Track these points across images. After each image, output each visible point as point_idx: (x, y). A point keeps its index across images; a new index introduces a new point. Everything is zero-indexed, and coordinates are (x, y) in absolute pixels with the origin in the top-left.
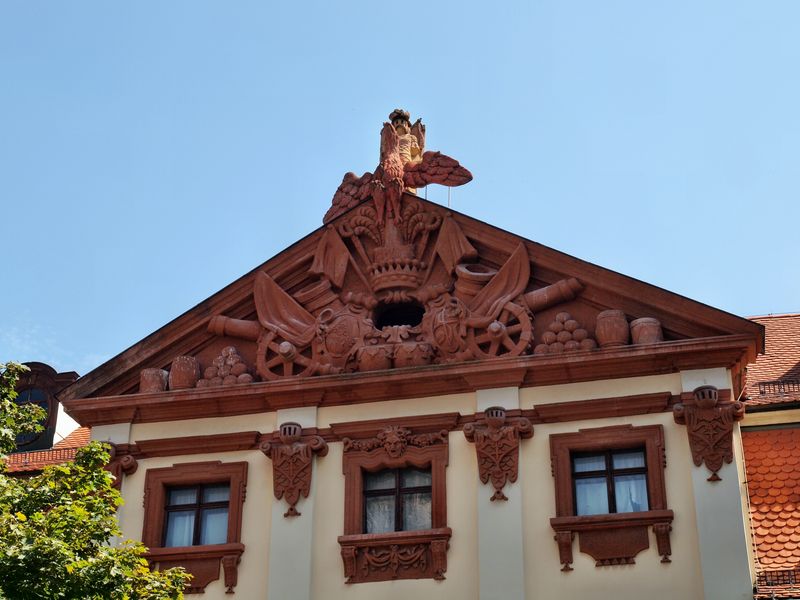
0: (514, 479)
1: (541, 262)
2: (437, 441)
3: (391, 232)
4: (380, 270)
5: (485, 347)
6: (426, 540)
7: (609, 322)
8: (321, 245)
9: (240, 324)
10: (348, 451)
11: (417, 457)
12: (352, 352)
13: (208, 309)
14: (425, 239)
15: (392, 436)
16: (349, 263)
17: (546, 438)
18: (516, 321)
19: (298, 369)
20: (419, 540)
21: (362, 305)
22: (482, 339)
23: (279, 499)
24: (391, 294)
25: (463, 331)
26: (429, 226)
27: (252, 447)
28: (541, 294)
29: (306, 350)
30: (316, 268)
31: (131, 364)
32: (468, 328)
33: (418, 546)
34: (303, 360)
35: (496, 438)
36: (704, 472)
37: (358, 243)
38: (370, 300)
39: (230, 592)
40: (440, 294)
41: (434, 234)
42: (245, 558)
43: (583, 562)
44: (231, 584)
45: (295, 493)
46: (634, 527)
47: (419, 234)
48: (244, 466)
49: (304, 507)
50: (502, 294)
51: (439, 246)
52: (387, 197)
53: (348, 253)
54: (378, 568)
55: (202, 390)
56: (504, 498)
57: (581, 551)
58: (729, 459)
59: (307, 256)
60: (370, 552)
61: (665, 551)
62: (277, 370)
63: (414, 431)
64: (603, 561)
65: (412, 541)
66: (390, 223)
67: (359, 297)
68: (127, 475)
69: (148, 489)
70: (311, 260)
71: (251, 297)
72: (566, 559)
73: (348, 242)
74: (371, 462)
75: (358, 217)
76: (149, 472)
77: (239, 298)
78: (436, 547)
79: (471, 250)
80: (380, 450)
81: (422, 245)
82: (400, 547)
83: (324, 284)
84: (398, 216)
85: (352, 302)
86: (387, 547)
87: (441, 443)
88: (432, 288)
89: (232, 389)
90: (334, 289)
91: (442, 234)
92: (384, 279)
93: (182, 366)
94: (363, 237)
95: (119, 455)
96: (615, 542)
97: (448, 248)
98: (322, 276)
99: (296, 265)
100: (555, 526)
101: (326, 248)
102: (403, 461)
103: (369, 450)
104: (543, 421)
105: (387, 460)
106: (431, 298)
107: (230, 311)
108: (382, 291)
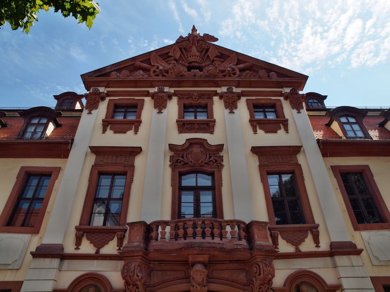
0: (236, 108)
1: (240, 58)
2: (210, 98)
3: (194, 49)
4: (190, 57)
5: (225, 76)
6: (207, 122)
7: (262, 73)
9: (145, 65)
10: (180, 99)
11: (203, 102)
12: (181, 74)
13: (136, 59)
14: (204, 51)
15: (195, 94)
16: (181, 55)
17: (245, 99)
18: (234, 70)
19: (163, 76)
20: (205, 122)
21: (184, 65)
22: (224, 74)
23: (155, 108)
24: (193, 64)
25: (218, 71)
26: (206, 48)
27: (146, 96)
28: (241, 66)
29: (167, 72)
30: (170, 54)
31: (107, 71)
32: (219, 71)
33: (204, 124)
34: (165, 74)
35: (230, 96)
36: (295, 111)
37: (183, 50)
38: (186, 64)
39: (136, 134)
40: (209, 65)
41: (207, 50)
42: (142, 124)
43: (260, 132)
44: (136, 132)
45: (161, 107)
47: (202, 51)
48: (143, 100)
49: (164, 111)
50: (230, 64)
51: (209, 53)
52: (194, 40)
53: (180, 52)
54: (190, 130)
55: (131, 78)
56: (234, 113)
57: (260, 129)
58: (303, 108)
59: (168, 51)
60: (187, 125)
61: (287, 130)
62: (157, 75)
63: (203, 95)
64: (267, 132)
65: (203, 122)
66: (194, 47)
67: (183, 63)
68: (102, 100)
70: (169, 52)
71: (149, 59)
72: (255, 132)
73: (181, 49)
74: (187, 102)
75: (184, 43)
76: (110, 100)
77: (146, 57)
78: (211, 124)
79: (219, 54)
80: (191, 99)
81: (203, 54)
82: (198, 124)
83: (172, 58)
84: (196, 45)
85: (181, 64)
86: (194, 124)
88: (206, 63)
89: (141, 78)
90: (176, 60)
91: (210, 50)
92: (191, 59)
93: (125, 72)
94: (185, 49)
95: (100, 93)
96: (270, 127)
97: (212, 54)
98: (172, 56)
99: (164, 53)
100: (250, 121)
101: (174, 50)
102: (198, 102)
103: (187, 99)
104: (244, 96)
105: (193, 102)
106: (206, 66)
107: (142, 62)
108: (191, 63)
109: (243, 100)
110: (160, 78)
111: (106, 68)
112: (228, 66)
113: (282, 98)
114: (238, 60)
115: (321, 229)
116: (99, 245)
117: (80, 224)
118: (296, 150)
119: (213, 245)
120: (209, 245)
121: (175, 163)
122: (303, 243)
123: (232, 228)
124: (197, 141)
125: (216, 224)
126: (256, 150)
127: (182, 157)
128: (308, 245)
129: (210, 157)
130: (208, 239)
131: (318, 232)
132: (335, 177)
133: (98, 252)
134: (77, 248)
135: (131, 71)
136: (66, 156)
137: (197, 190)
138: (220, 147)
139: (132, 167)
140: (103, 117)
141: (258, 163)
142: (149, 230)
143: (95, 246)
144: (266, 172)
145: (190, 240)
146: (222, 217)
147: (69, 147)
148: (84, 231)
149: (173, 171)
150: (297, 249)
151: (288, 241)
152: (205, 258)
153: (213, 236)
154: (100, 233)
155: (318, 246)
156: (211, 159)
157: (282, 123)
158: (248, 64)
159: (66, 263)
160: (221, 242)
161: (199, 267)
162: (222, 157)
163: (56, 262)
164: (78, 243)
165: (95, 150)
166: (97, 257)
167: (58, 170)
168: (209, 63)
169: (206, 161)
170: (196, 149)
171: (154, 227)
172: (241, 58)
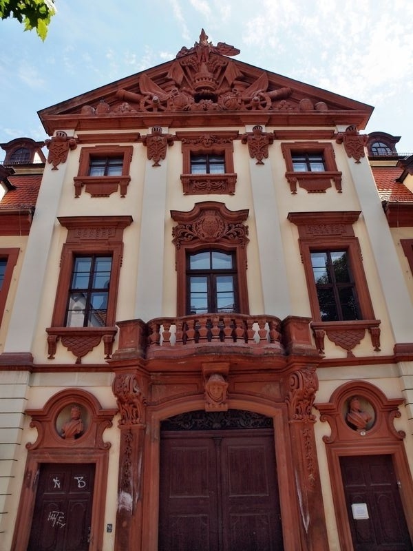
0: (266, 157)
2: (228, 142)
3: (204, 67)
4: (198, 80)
5: (250, 109)
6: (224, 178)
7: (306, 102)
8: (172, 67)
9: (132, 94)
10: (184, 144)
11: (218, 148)
12: (186, 107)
13: (117, 86)
14: (219, 71)
15: (207, 137)
16: (184, 77)
17: (280, 144)
18: (264, 99)
19: (159, 110)
20: (221, 178)
21: (189, 93)
22: (248, 105)
23: (150, 159)
24: (203, 90)
25: (239, 101)
26: (222, 65)
27: (136, 141)
28: (274, 93)
29: (165, 104)
30: (168, 76)
31: (77, 104)
32: (242, 100)
33: (221, 181)
34: (163, 108)
35: (258, 139)
36: (352, 160)
37: (188, 70)
38: (193, 92)
39: (123, 197)
40: (227, 92)
41: (224, 69)
42: (131, 183)
43: (301, 191)
44: (123, 194)
45: (159, 157)
46: (324, 178)
47: (216, 70)
48: (132, 147)
49: (162, 163)
50: (258, 90)
51: (226, 74)
52: (203, 53)
53: (183, 73)
54: (200, 189)
55: (112, 115)
56: (263, 164)
57: (300, 187)
58: (363, 156)
59: (165, 72)
60: (196, 182)
61: (339, 189)
62: (150, 110)
63: (217, 137)
64: (311, 190)
65: (218, 178)
66: (203, 64)
67: (188, 89)
68: (72, 150)
69: (82, 155)
70: (167, 73)
71: (138, 85)
72: (294, 191)
73: (184, 68)
74: (196, 148)
75: (189, 58)
76: (83, 148)
77: (133, 82)
78: (230, 180)
79: (241, 75)
80: (201, 144)
81: (217, 74)
82: (211, 181)
83: (172, 83)
84: (207, 61)
85: (185, 91)
86: (205, 181)
87: (230, 143)
88: (222, 90)
89: (127, 114)
90: (177, 85)
91: (228, 69)
92: (200, 84)
93: (103, 105)
94: (191, 67)
95: (68, 139)
96: (316, 184)
97: (230, 75)
98: (171, 80)
99: (159, 75)
100: (287, 176)
101: (174, 70)
102: (211, 149)
103: (195, 144)
104: (277, 138)
105: (203, 148)
106: (221, 94)
107: (127, 89)
108: (199, 89)
109: (277, 144)
110: (155, 113)
111: (74, 100)
112: (255, 93)
113: (333, 142)
114: (270, 83)
115: (383, 327)
116: (80, 353)
117: (53, 325)
118: (352, 217)
119: (236, 350)
120: (229, 350)
121: (180, 237)
122: (358, 346)
123: (262, 326)
124: (210, 206)
125: (239, 322)
126: (295, 218)
127: (190, 229)
128: (364, 349)
129: (230, 228)
130: (229, 342)
131: (379, 331)
132: (406, 256)
133: (79, 362)
134: (51, 358)
135: (111, 104)
136: (26, 232)
137: (211, 275)
138: (244, 215)
139: (120, 244)
140: (75, 174)
141: (297, 237)
142: (146, 331)
143: (75, 354)
144: (308, 249)
145: (203, 344)
146: (247, 311)
147: (29, 220)
148: (58, 334)
149: (178, 249)
150: (349, 353)
151: (338, 343)
152: (224, 367)
153: (235, 337)
154: (81, 336)
155: (377, 350)
156: (231, 231)
157: (333, 178)
158: (284, 89)
159: (38, 377)
160: (246, 345)
161: (216, 379)
162: (247, 227)
163: (25, 376)
164: (52, 350)
165: (67, 222)
166: (78, 368)
167: (16, 252)
168: (227, 89)
169: (224, 234)
170: (210, 218)
171: (154, 327)
172: (273, 81)
